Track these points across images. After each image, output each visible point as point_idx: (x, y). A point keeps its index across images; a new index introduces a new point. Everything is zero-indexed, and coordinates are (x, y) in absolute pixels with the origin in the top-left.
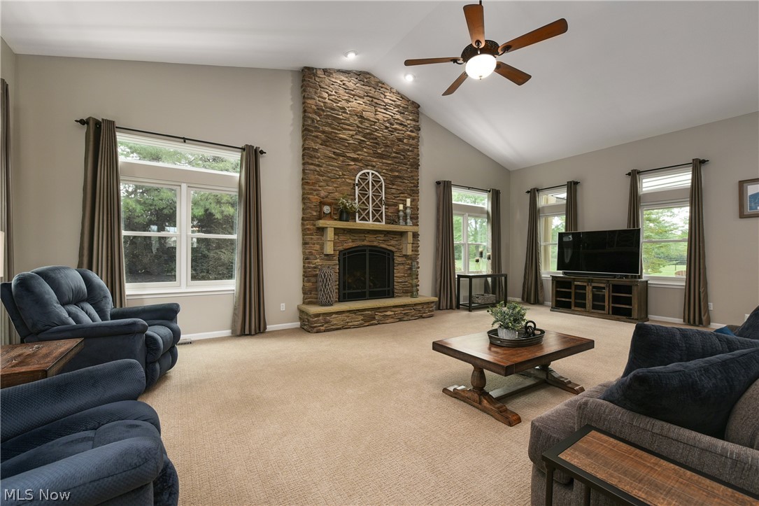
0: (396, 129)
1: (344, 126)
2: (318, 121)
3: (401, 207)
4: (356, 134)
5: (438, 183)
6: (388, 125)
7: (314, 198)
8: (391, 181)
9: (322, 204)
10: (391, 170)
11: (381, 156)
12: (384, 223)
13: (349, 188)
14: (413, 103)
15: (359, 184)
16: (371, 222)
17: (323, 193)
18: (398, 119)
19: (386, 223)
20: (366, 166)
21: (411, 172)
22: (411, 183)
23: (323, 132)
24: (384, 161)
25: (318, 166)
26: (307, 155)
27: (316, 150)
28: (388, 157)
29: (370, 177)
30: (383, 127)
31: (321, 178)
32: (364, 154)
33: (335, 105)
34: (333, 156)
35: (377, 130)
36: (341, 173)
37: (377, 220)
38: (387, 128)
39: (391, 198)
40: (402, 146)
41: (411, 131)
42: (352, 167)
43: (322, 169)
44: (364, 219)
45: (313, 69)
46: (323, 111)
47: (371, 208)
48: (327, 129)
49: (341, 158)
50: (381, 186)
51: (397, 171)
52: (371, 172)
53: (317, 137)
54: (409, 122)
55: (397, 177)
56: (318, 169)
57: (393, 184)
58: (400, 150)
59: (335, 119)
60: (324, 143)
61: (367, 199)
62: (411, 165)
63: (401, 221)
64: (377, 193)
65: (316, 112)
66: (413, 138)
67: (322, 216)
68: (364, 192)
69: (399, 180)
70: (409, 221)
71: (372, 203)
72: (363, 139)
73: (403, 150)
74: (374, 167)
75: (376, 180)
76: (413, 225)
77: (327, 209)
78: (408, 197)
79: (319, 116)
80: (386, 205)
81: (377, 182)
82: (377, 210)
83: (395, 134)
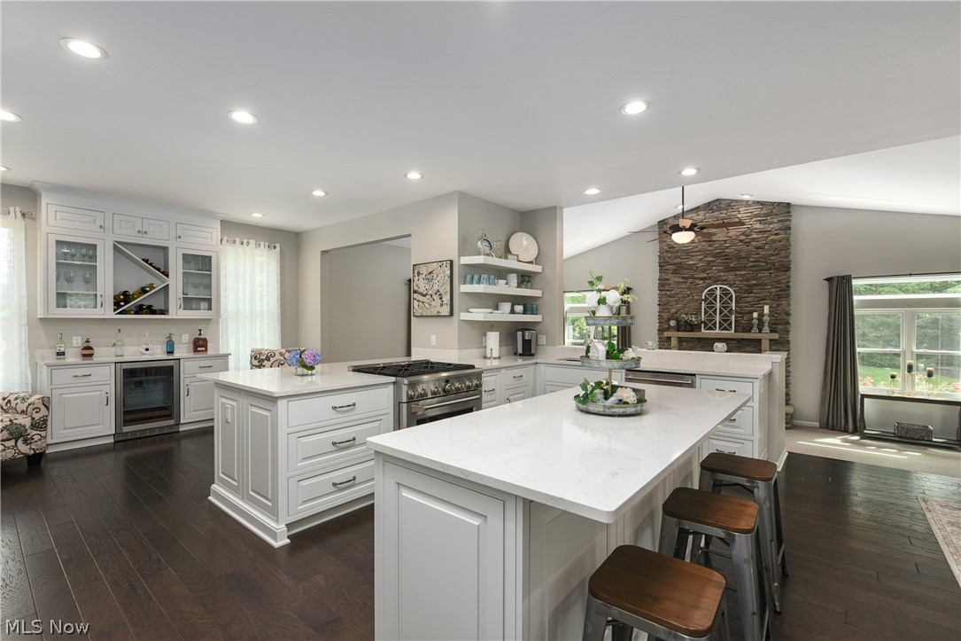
0: (753, 239)
1: (694, 254)
2: (669, 258)
3: (755, 315)
4: (705, 257)
5: (829, 280)
6: (742, 237)
7: (665, 315)
8: (744, 291)
9: (669, 320)
10: (747, 280)
11: (735, 269)
12: (733, 331)
13: (697, 304)
14: (780, 204)
15: (705, 300)
16: (717, 331)
17: (673, 310)
18: (757, 228)
19: (736, 331)
20: (716, 282)
21: (777, 276)
22: (776, 287)
23: (673, 264)
24: (737, 273)
25: (670, 290)
26: (663, 284)
27: (667, 280)
28: (744, 268)
29: (718, 292)
30: (737, 242)
31: (671, 299)
32: (713, 272)
34: (681, 280)
35: (727, 248)
36: (689, 292)
37: (725, 329)
38: (741, 241)
39: (747, 307)
40: (762, 253)
41: (776, 234)
42: (699, 286)
43: (672, 292)
44: (710, 328)
46: (674, 248)
47: (718, 318)
48: (676, 261)
49: (689, 281)
50: (731, 298)
51: (754, 280)
52: (718, 287)
53: (667, 269)
54: (771, 226)
55: (755, 285)
56: (668, 293)
57: (752, 292)
58: (761, 257)
59: (683, 251)
60: (674, 272)
61: (715, 312)
62: (778, 269)
63: (755, 329)
64: (725, 305)
65: (667, 251)
66: (780, 241)
67: (669, 328)
68: (711, 305)
69: (757, 288)
70: (766, 328)
71: (720, 314)
72: (712, 259)
73: (765, 257)
74: (724, 282)
75: (725, 293)
76: (771, 331)
77: (673, 323)
78: (766, 304)
79: (671, 252)
80: (739, 313)
81: (726, 295)
82: (725, 319)
83: (754, 243)
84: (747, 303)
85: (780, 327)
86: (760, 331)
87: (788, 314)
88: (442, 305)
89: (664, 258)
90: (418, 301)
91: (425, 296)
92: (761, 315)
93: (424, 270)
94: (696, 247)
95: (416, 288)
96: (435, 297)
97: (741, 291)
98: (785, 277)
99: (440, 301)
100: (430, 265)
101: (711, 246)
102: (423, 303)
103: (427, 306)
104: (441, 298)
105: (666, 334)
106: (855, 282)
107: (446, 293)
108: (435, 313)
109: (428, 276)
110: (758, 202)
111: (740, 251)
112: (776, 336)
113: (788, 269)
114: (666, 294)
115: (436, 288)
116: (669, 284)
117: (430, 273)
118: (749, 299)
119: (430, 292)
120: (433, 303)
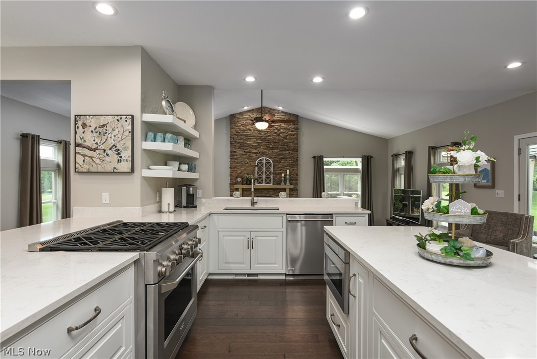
0: (281, 132)
1: (251, 138)
2: (236, 138)
3: (283, 175)
4: (257, 140)
5: (314, 157)
6: (276, 131)
7: (234, 174)
8: (277, 162)
9: (237, 177)
10: (279, 155)
11: (272, 149)
12: (272, 184)
13: (252, 168)
14: (294, 115)
15: (257, 166)
16: (264, 184)
17: (239, 172)
18: (283, 127)
19: (273, 184)
20: (262, 155)
21: (292, 154)
22: (292, 160)
23: (239, 143)
24: (274, 151)
25: (237, 159)
26: (232, 154)
27: (235, 152)
28: (277, 148)
29: (264, 161)
30: (273, 133)
31: (238, 165)
32: (261, 149)
33: (245, 128)
34: (244, 153)
35: (269, 135)
36: (248, 161)
37: (268, 183)
38: (275, 133)
39: (278, 170)
40: (286, 141)
41: (292, 131)
42: (254, 157)
43: (238, 160)
44: (260, 183)
45: (234, 114)
46: (239, 133)
47: (264, 177)
48: (241, 141)
49: (248, 154)
50: (270, 165)
51: (282, 155)
52: (264, 158)
53: (235, 146)
54: (290, 126)
55: (282, 158)
56: (236, 161)
57: (280, 162)
58: (284, 143)
59: (245, 135)
60: (239, 148)
61: (262, 173)
62: (292, 150)
63: (283, 183)
64: (268, 169)
65: (235, 135)
66: (294, 135)
67: (237, 183)
68: (260, 169)
69: (283, 160)
70: (288, 183)
71: (265, 174)
72: (260, 142)
73: (286, 143)
74: (267, 155)
75: (268, 162)
76: (290, 184)
77: (239, 180)
78: (288, 169)
79: (237, 135)
80: (275, 174)
81: (268, 163)
82: (268, 177)
83: (282, 135)
84: (278, 168)
85: (294, 182)
86: (285, 184)
87: (297, 175)
88: (119, 161)
89: (234, 139)
90: (84, 156)
91: (94, 150)
92: (286, 175)
93: (93, 123)
94: (252, 134)
95: (79, 141)
96: (109, 152)
97: (276, 162)
98: (296, 154)
99: (116, 157)
100: (102, 118)
101: (260, 134)
102: (91, 158)
103: (98, 161)
104: (119, 154)
105: (236, 186)
106: (325, 159)
107: (125, 149)
108: (110, 169)
109: (100, 130)
110: (284, 112)
111: (275, 138)
112: (292, 187)
113: (297, 151)
114: (235, 161)
115: (111, 142)
116: (237, 155)
117: (103, 126)
118: (279, 166)
119: (103, 147)
120: (107, 159)
